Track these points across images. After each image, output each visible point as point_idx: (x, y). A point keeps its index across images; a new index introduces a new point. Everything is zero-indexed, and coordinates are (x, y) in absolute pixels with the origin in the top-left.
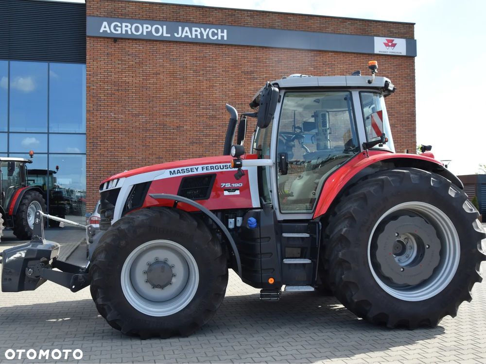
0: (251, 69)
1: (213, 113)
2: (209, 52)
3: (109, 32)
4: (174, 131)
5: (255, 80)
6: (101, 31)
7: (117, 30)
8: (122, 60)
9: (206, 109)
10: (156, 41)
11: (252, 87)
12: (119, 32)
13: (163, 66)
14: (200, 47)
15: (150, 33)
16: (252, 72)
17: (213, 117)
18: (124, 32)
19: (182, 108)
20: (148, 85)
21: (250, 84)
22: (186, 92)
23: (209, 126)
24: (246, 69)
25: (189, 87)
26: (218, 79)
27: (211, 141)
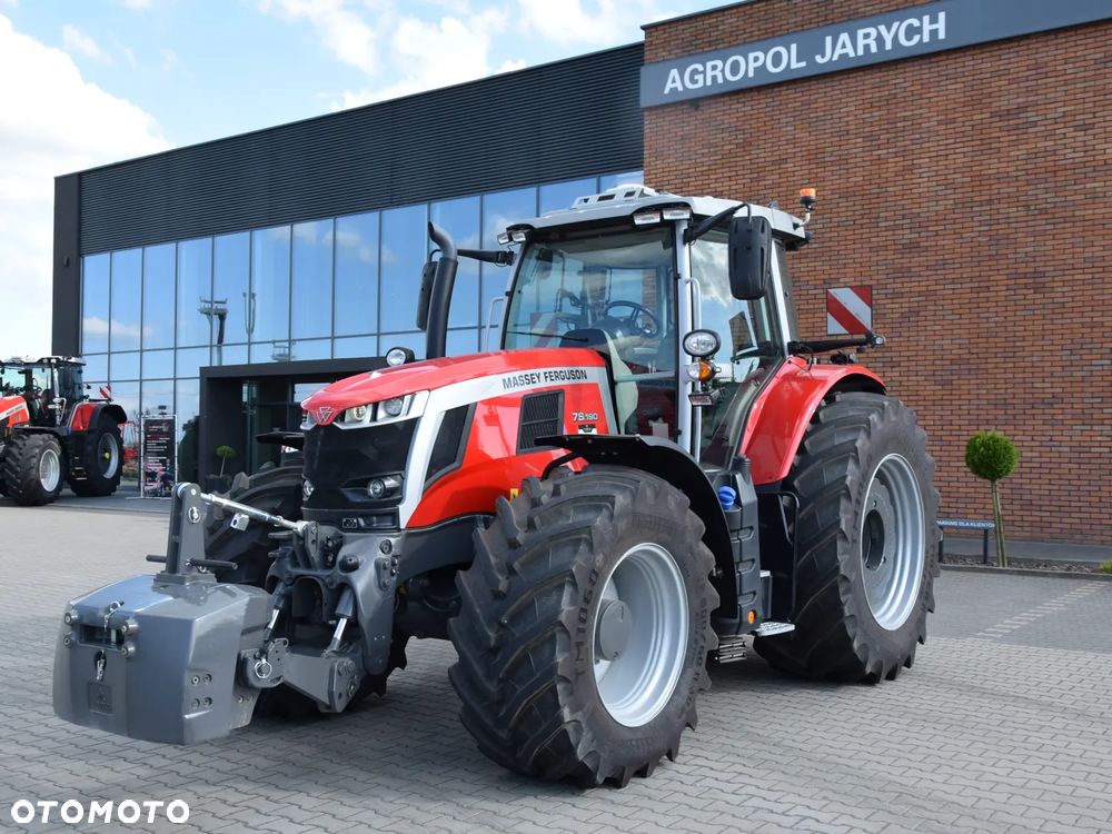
0: (1020, 100)
1: (913, 236)
2: (901, 80)
3: (680, 89)
4: (816, 292)
5: (1030, 130)
6: (667, 91)
7: (696, 82)
8: (710, 145)
9: (894, 228)
10: (779, 84)
11: (1021, 152)
12: (700, 84)
13: (794, 141)
14: (882, 74)
15: (761, 70)
16: (1022, 109)
17: (912, 247)
18: (709, 83)
19: (836, 234)
20: (761, 192)
21: (1015, 144)
22: (845, 195)
23: (904, 272)
24: (1003, 104)
25: (854, 179)
26: (927, 145)
27: (907, 310)
